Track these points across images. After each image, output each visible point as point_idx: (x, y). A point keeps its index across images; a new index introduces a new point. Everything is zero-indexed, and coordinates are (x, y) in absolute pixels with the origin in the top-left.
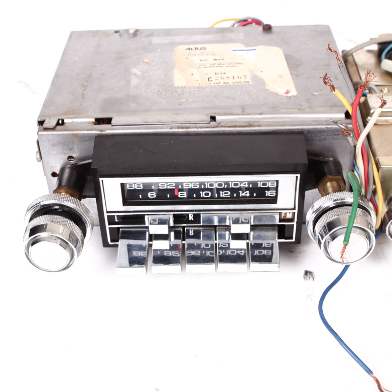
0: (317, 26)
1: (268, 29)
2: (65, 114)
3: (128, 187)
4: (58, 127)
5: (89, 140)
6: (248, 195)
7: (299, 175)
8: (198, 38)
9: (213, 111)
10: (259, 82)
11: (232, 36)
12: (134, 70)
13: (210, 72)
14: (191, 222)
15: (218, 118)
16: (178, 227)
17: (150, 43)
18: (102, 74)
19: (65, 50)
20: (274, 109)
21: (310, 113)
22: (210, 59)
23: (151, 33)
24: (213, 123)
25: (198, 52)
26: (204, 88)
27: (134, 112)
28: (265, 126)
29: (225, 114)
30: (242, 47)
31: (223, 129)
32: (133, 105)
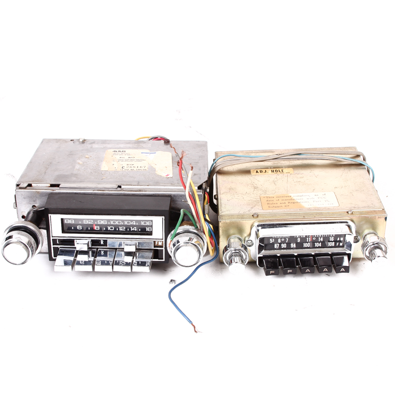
0: (199, 141)
1: (167, 142)
2: (33, 181)
3: (65, 222)
4: (28, 188)
5: (45, 195)
6: (136, 230)
7: (164, 217)
8: (122, 146)
9: (120, 183)
10: (152, 169)
11: (144, 145)
12: (79, 161)
13: (124, 164)
14: (102, 245)
15: (122, 187)
16: (94, 248)
17: (92, 147)
18: (58, 162)
19: (38, 149)
20: (157, 183)
21: (177, 186)
22: (126, 157)
23: (93, 142)
24: (119, 189)
25: (120, 153)
26: (118, 172)
27: (74, 182)
28: (149, 191)
29: (127, 185)
30: (148, 151)
31: (124, 192)
32: (74, 179)
